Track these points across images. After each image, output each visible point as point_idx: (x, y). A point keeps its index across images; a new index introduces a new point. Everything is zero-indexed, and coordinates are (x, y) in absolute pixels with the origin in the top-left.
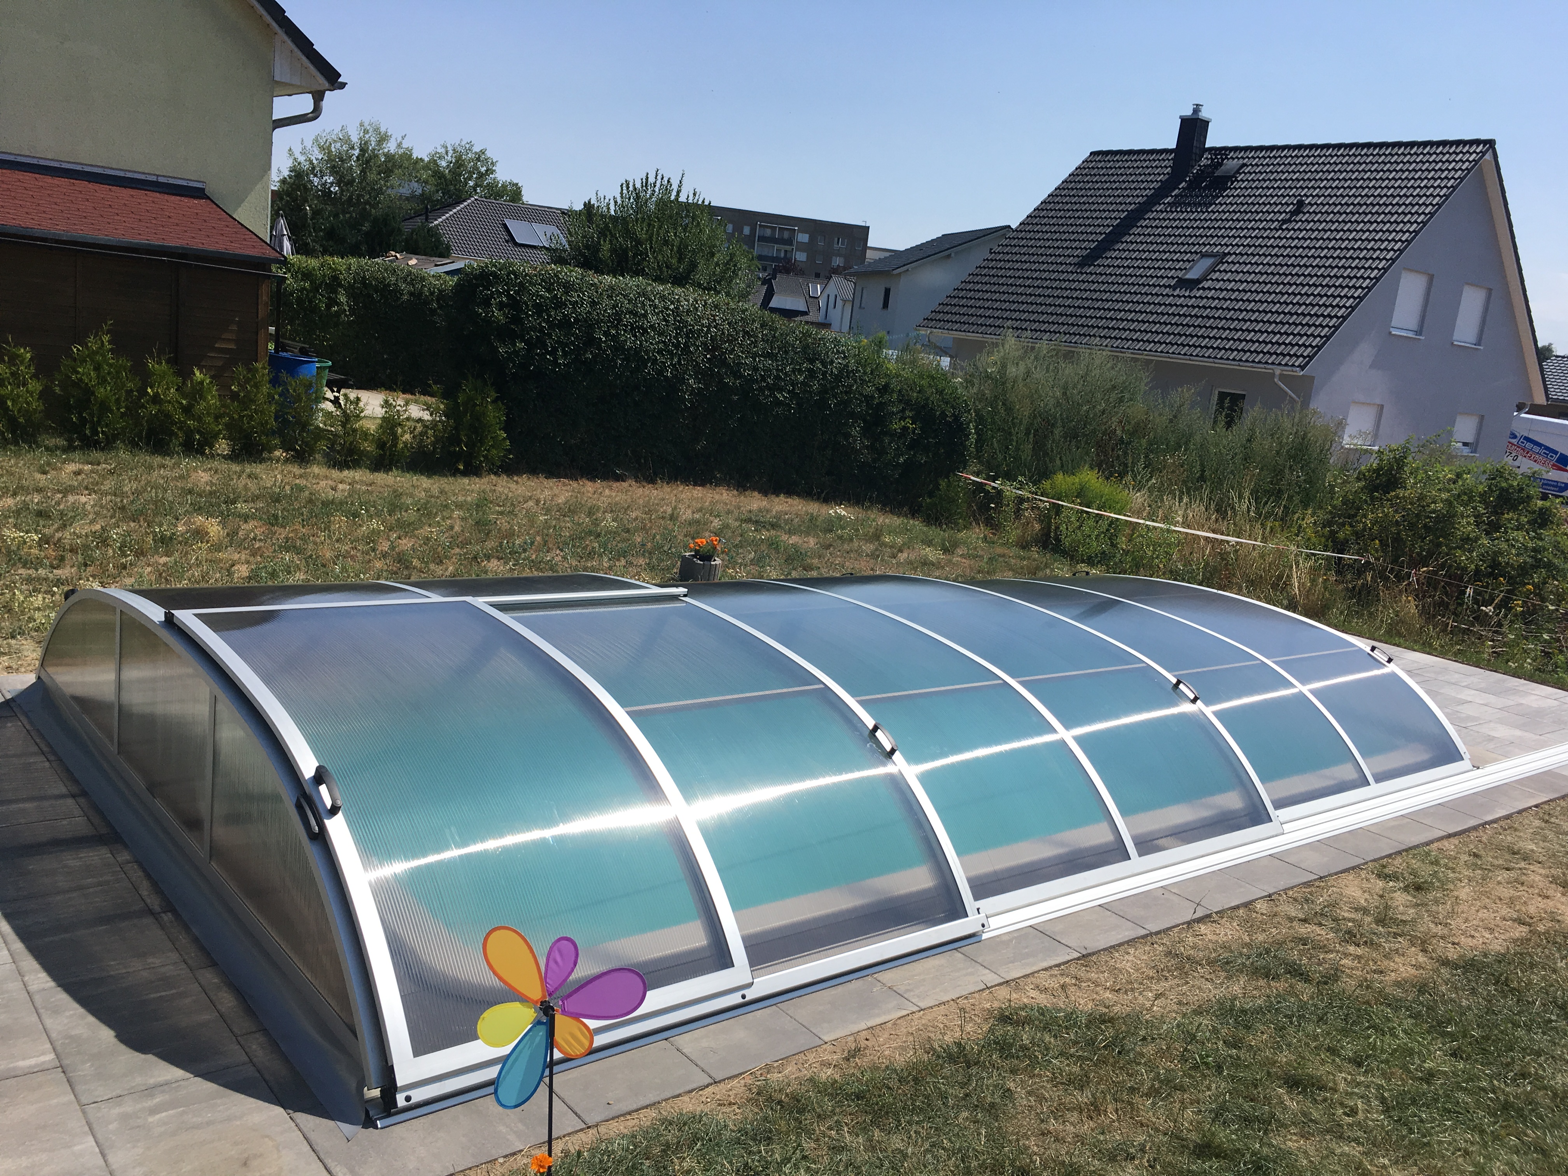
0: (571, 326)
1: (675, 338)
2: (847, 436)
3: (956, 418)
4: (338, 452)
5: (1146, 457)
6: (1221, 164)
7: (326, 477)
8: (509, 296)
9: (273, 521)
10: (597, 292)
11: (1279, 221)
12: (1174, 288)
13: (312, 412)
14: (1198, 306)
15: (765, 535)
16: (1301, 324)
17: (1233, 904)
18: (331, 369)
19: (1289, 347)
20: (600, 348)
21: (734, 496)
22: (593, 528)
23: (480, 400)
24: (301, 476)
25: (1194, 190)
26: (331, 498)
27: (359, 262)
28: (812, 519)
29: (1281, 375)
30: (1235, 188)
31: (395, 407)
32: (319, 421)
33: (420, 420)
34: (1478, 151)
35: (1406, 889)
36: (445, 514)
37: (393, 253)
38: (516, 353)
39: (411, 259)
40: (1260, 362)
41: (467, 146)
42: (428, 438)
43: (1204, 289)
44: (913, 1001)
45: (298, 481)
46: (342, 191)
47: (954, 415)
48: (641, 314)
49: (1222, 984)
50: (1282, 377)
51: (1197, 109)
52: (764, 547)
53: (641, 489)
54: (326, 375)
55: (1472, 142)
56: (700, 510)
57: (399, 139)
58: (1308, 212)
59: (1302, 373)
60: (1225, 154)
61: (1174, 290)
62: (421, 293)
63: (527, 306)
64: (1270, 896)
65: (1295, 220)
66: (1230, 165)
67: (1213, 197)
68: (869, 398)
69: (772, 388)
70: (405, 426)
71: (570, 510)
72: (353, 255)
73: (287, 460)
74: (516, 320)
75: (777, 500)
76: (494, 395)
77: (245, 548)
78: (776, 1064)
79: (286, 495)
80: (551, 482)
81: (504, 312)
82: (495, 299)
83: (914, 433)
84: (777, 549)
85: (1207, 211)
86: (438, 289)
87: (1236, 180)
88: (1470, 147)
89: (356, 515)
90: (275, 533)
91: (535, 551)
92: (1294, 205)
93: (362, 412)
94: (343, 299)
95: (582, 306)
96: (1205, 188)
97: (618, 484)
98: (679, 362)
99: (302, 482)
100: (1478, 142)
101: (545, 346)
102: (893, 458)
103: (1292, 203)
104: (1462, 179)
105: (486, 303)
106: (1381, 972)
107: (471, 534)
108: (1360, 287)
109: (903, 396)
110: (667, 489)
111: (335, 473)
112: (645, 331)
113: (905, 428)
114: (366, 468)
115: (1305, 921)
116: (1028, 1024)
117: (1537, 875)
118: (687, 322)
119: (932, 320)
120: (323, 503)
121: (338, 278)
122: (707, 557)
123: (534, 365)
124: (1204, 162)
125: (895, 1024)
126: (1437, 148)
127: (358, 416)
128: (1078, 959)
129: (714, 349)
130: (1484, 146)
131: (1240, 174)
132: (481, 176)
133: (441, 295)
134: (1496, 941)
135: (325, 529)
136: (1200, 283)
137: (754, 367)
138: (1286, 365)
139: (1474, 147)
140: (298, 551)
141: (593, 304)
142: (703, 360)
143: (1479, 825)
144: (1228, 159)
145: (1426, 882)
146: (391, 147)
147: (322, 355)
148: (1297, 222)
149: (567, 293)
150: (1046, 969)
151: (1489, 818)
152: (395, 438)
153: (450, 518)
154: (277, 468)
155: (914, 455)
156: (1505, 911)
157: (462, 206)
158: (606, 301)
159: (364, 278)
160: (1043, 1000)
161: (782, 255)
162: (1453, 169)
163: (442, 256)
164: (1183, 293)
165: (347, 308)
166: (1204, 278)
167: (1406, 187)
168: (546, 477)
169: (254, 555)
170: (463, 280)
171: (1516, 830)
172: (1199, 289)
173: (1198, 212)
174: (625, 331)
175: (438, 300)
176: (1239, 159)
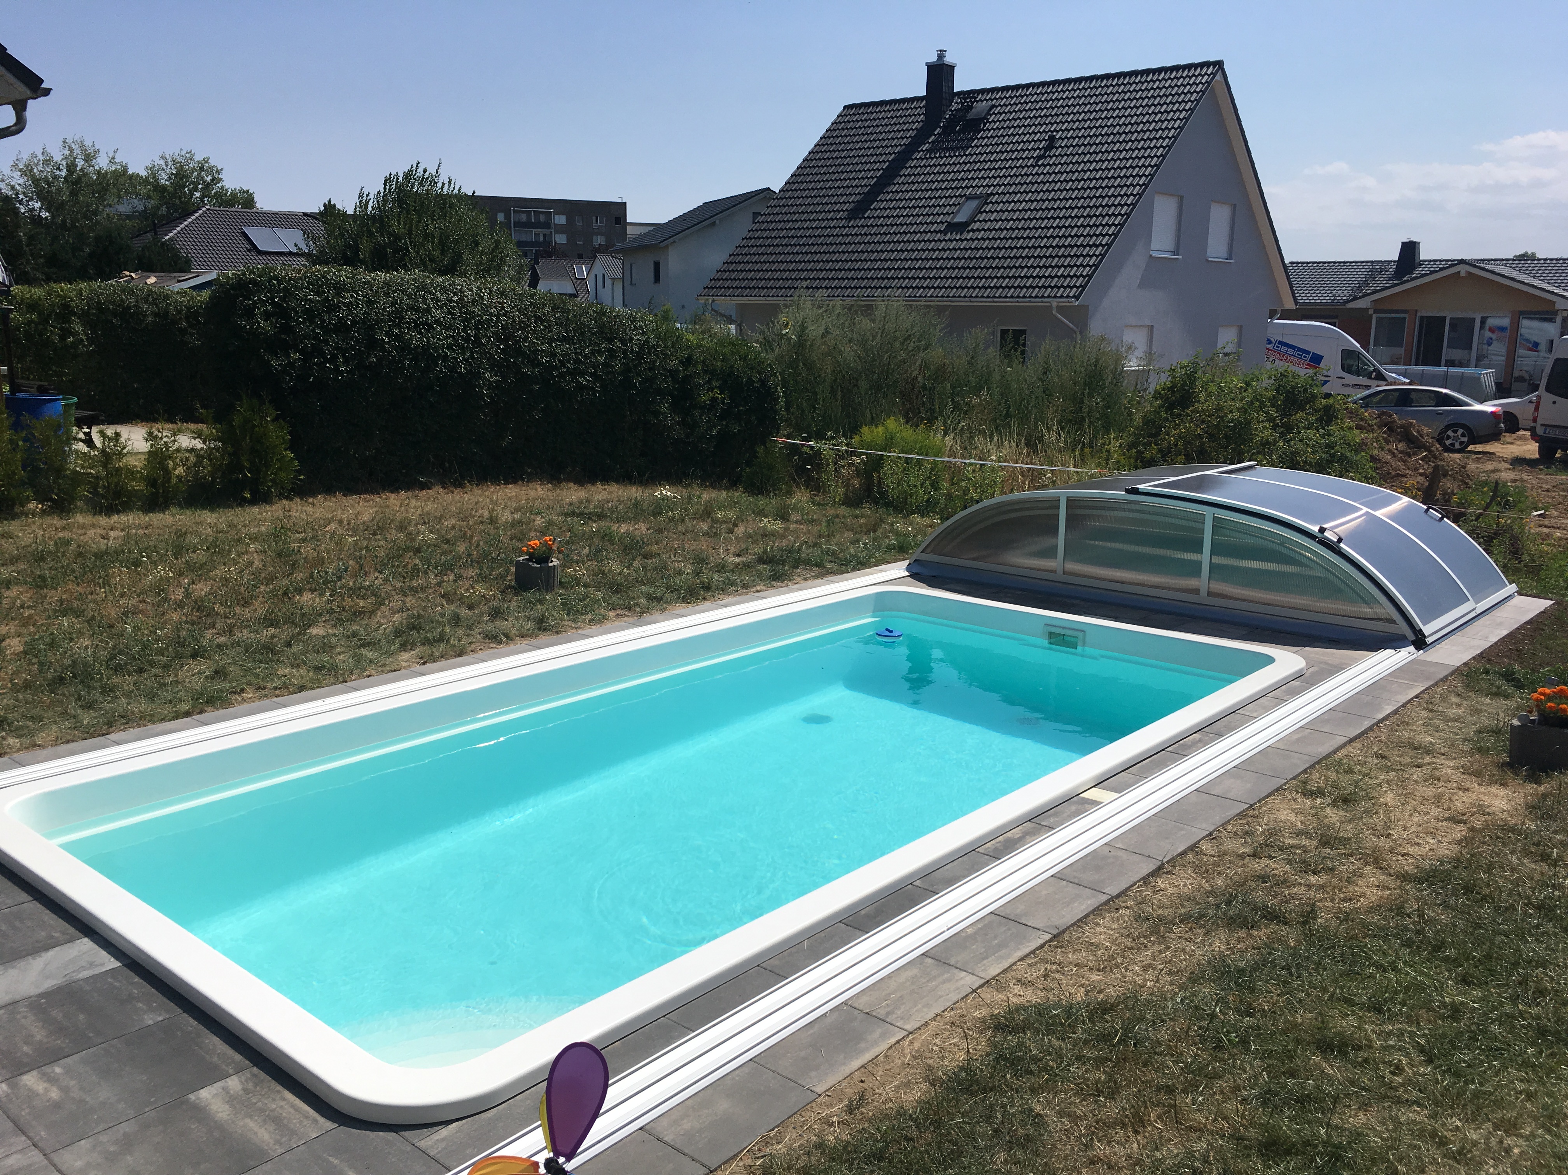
0: (348, 329)
1: (463, 331)
2: (656, 414)
3: (763, 382)
4: (103, 496)
5: (953, 400)
6: (971, 107)
7: (93, 526)
8: (273, 303)
9: (40, 583)
10: (371, 290)
11: (1034, 158)
12: (945, 232)
13: (65, 456)
14: (970, 248)
15: (595, 527)
16: (1069, 255)
17: (1180, 850)
18: (78, 406)
19: (1062, 279)
20: (383, 350)
21: (549, 490)
22: (409, 544)
23: (258, 421)
24: (64, 528)
25: (949, 135)
26: (103, 547)
27: (90, 287)
28: (637, 504)
29: (1057, 307)
30: (987, 129)
31: (161, 439)
32: (74, 465)
33: (192, 450)
34: (1209, 72)
35: (1334, 804)
36: (239, 549)
37: (127, 273)
38: (291, 365)
39: (149, 277)
40: (1036, 297)
41: (188, 155)
42: (204, 468)
43: (973, 230)
44: (898, 1024)
45: (61, 535)
46: (53, 217)
47: (760, 379)
48: (424, 309)
49: (1204, 941)
50: (1060, 309)
51: (941, 54)
52: (596, 540)
53: (450, 495)
54: (75, 413)
55: (1202, 65)
56: (517, 510)
57: (111, 155)
58: (1060, 146)
59: (1077, 303)
60: (973, 97)
61: (945, 235)
62: (167, 312)
63: (296, 312)
64: (1210, 834)
65: (1049, 156)
66: (981, 107)
67: (968, 140)
68: (673, 373)
69: (574, 373)
70: (176, 458)
71: (378, 528)
72: (83, 280)
73: (44, 512)
74: (286, 329)
75: (593, 488)
76: (275, 413)
77: (12, 619)
78: (772, 1134)
79: (50, 552)
80: (351, 500)
81: (271, 322)
82: (259, 309)
83: (723, 403)
84: (611, 541)
85: (965, 155)
86: (185, 306)
87: (988, 122)
88: (1201, 70)
89: (137, 563)
90: (46, 597)
91: (352, 577)
92: (1046, 141)
93: (124, 448)
94: (78, 328)
95: (357, 307)
96: (959, 132)
97: (424, 492)
98: (472, 357)
99: (65, 534)
100: (1207, 64)
101: (323, 355)
102: (706, 431)
103: (1044, 139)
104: (1198, 101)
105: (249, 313)
106: (1350, 900)
107: (275, 568)
108: (1120, 214)
109: (707, 366)
110: (477, 491)
111: (103, 520)
112: (430, 326)
113: (714, 400)
114: (138, 509)
115: (1254, 855)
116: (1028, 1029)
117: (1448, 768)
118: (474, 312)
119: (712, 288)
120: (96, 555)
121: (69, 306)
122: (543, 558)
123: (315, 377)
124: (954, 106)
125: (886, 1056)
126: (1171, 73)
127: (120, 453)
128: (1050, 940)
129: (507, 339)
130: (1214, 68)
131: (991, 115)
132: (207, 186)
133: (192, 314)
134: (1442, 846)
135: (104, 584)
136: (969, 226)
137: (551, 352)
138: (1062, 296)
139: (1205, 69)
140: (78, 613)
141: (370, 303)
142: (497, 351)
143: (1373, 725)
144: (977, 102)
145: (1351, 794)
146: (102, 163)
147: (66, 392)
148: (1051, 157)
149: (338, 294)
150: (1022, 959)
151: (1380, 716)
152: (168, 473)
153: (247, 552)
154: (34, 523)
155: (727, 426)
156: (1435, 811)
157: (193, 217)
158: (383, 299)
159: (99, 303)
160: (1031, 996)
161: (541, 239)
162: (1189, 92)
163: (182, 271)
164: (954, 236)
165: (84, 338)
166: (972, 220)
167: (1147, 113)
168: (343, 495)
169: (25, 625)
170: (218, 292)
171: (1408, 724)
172: (969, 232)
173: (957, 157)
174: (409, 329)
175: (187, 318)
176: (987, 100)
